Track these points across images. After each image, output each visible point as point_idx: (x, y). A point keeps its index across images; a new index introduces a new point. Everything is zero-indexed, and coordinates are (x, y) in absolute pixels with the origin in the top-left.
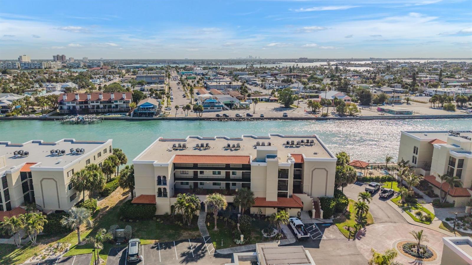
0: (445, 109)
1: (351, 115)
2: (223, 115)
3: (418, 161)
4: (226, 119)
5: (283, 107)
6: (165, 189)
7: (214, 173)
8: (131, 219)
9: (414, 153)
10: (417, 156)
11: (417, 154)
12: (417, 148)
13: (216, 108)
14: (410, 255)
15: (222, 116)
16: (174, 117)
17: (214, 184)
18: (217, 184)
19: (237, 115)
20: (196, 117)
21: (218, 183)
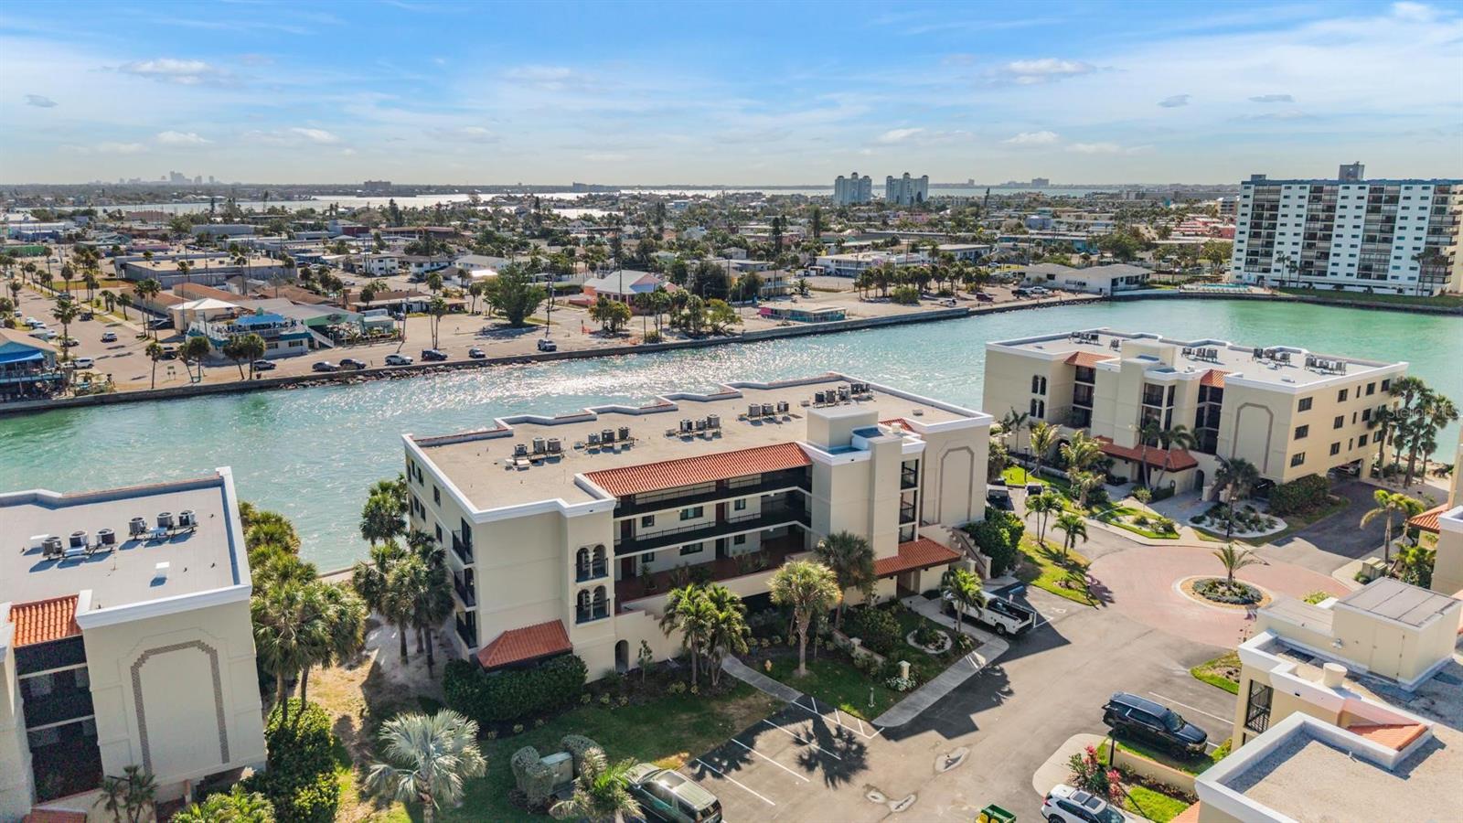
0: (895, 299)
1: (717, 331)
2: (341, 364)
3: (1050, 410)
4: (360, 377)
5: (506, 326)
6: (600, 590)
7: (684, 516)
8: (518, 720)
9: (1035, 391)
10: (1046, 399)
11: (1043, 392)
12: (1044, 380)
13: (283, 345)
14: (1228, 604)
15: (337, 369)
16: (149, 388)
17: (685, 551)
18: (691, 549)
19: (393, 360)
20: (238, 379)
21: (694, 545)
